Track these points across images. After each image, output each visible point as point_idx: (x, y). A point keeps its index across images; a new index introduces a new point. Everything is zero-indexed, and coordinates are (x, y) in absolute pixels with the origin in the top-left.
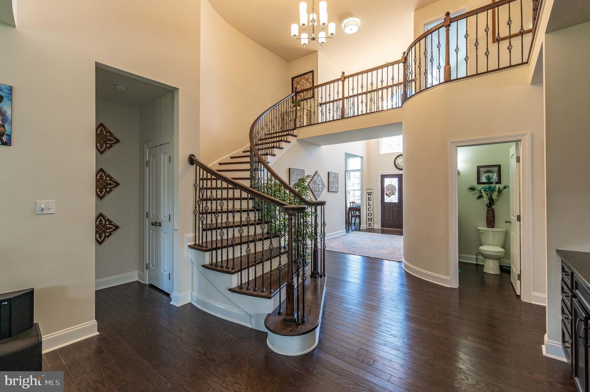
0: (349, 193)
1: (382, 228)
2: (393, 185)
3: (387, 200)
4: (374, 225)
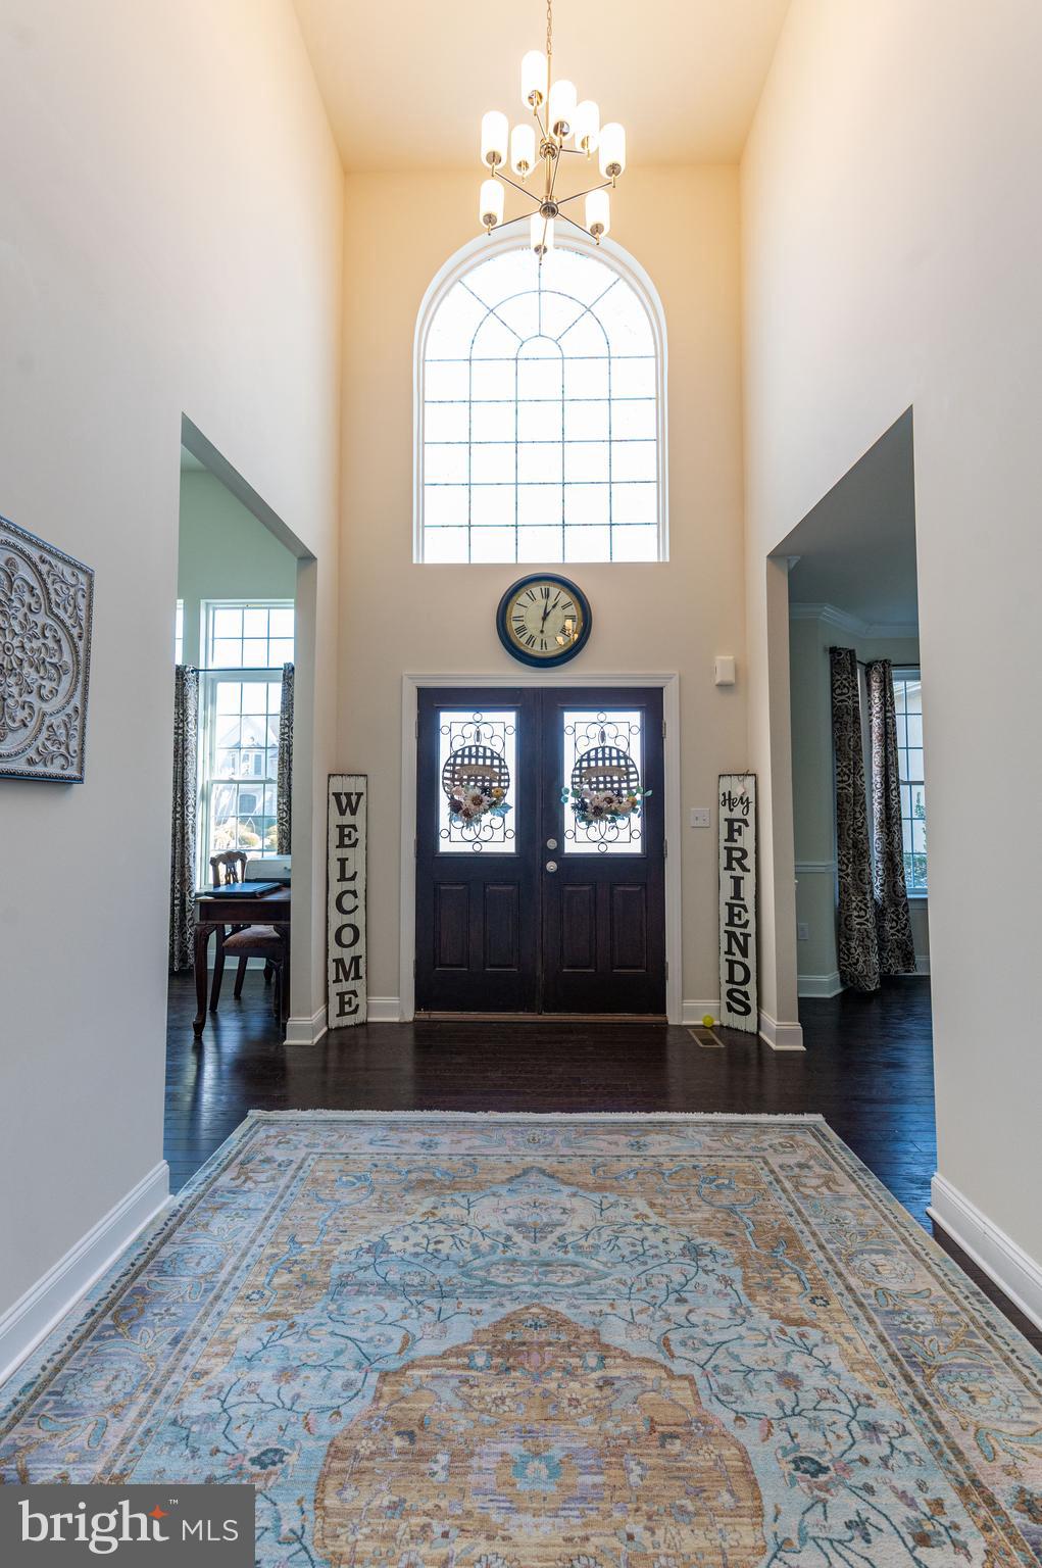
0: (205, 797)
1: (424, 1015)
2: (488, 754)
3: (454, 839)
4: (375, 1000)
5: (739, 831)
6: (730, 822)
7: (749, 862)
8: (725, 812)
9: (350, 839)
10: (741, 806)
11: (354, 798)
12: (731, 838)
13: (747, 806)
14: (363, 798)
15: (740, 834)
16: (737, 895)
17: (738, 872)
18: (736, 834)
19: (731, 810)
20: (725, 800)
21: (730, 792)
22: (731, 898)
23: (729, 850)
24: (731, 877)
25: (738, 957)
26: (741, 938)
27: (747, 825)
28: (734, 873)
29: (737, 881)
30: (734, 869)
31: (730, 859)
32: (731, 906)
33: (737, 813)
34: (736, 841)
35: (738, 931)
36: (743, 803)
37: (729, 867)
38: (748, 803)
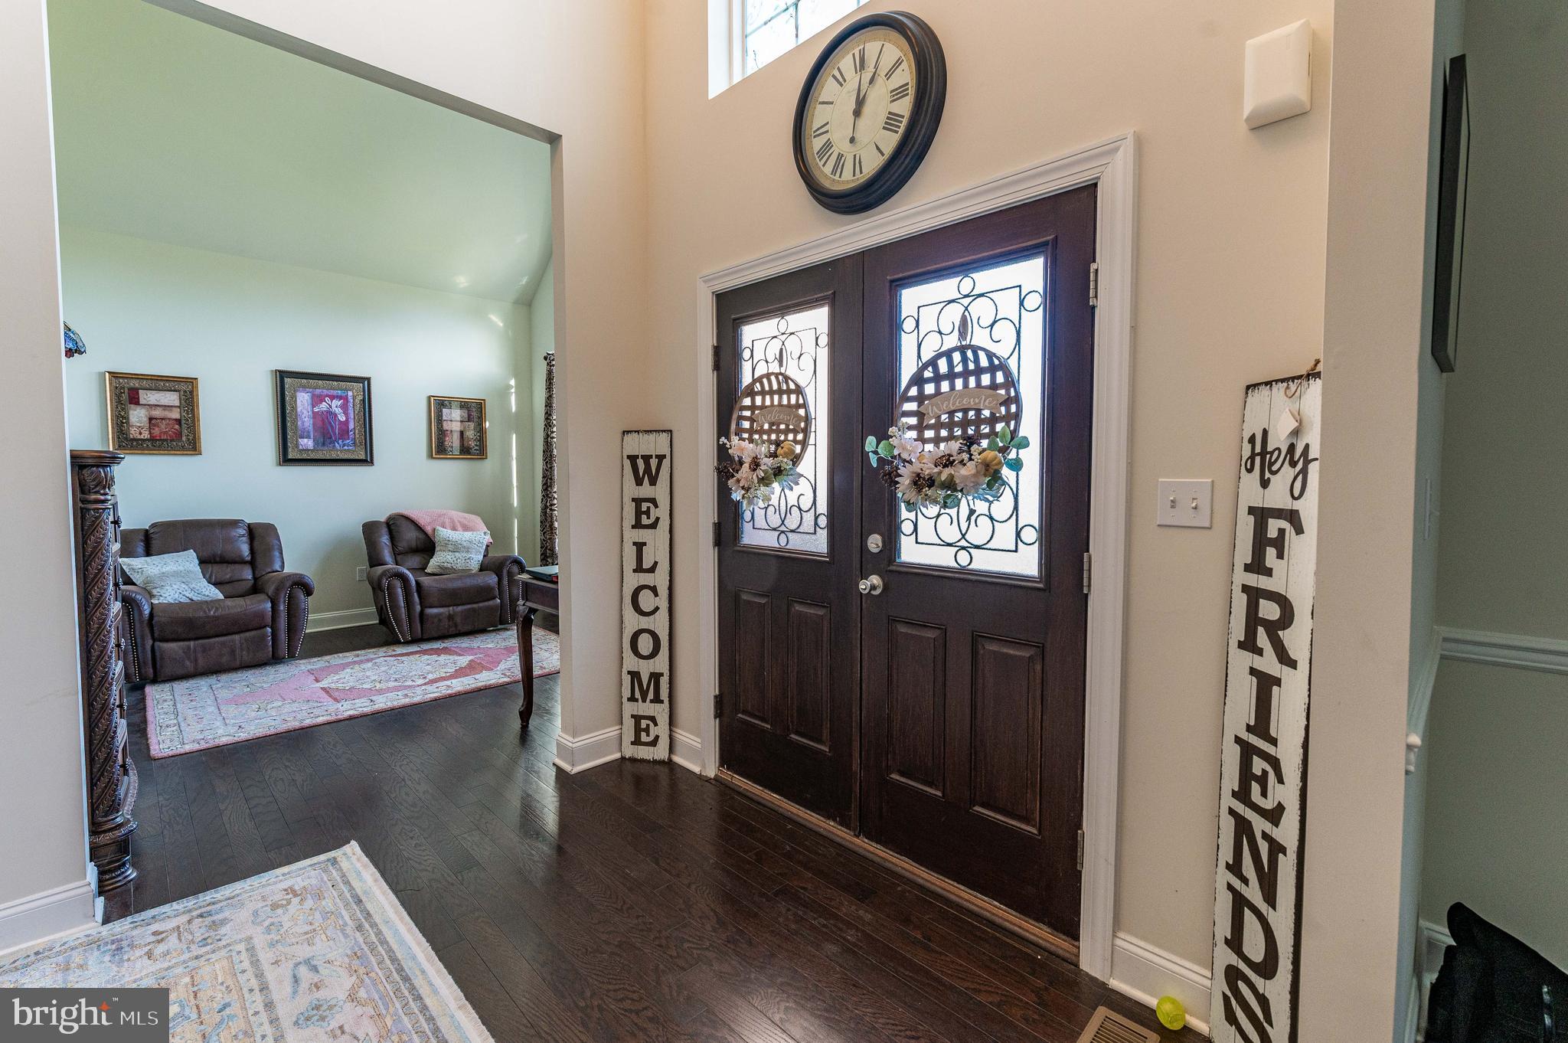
1: (728, 776)
2: (798, 385)
3: (756, 526)
4: (680, 736)
5: (1279, 543)
6: (1261, 515)
7: (1296, 639)
8: (1251, 492)
9: (648, 518)
10: (1288, 472)
11: (654, 462)
12: (1258, 566)
13: (1304, 472)
14: (666, 462)
15: (1280, 556)
16: (1261, 725)
17: (1268, 663)
18: (1271, 552)
19: (1265, 483)
20: (1252, 458)
21: (1265, 432)
22: (1249, 728)
23: (1254, 595)
24: (1253, 671)
25: (1253, 893)
26: (1264, 847)
27: (1299, 530)
28: (1261, 664)
29: (1266, 684)
30: (1259, 652)
31: (1253, 620)
32: (1248, 752)
33: (1277, 496)
34: (1269, 572)
35: (1259, 824)
36: (1293, 464)
37: (1249, 644)
38: (1307, 462)
